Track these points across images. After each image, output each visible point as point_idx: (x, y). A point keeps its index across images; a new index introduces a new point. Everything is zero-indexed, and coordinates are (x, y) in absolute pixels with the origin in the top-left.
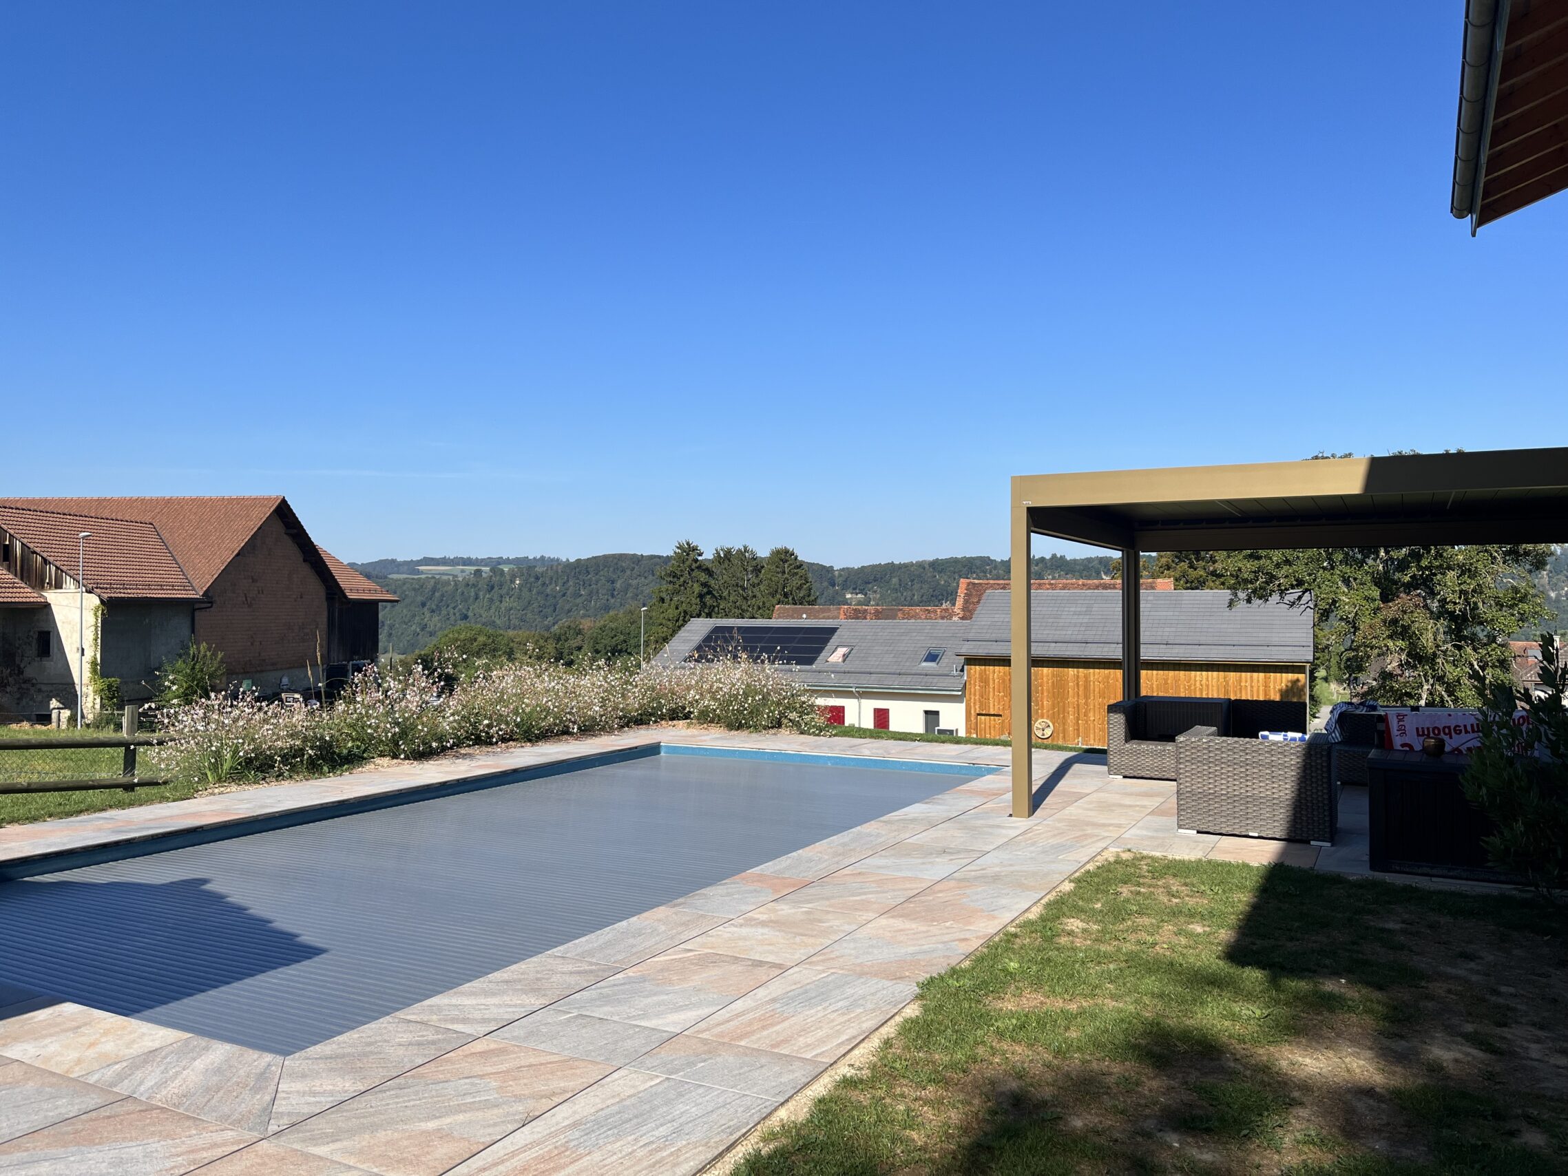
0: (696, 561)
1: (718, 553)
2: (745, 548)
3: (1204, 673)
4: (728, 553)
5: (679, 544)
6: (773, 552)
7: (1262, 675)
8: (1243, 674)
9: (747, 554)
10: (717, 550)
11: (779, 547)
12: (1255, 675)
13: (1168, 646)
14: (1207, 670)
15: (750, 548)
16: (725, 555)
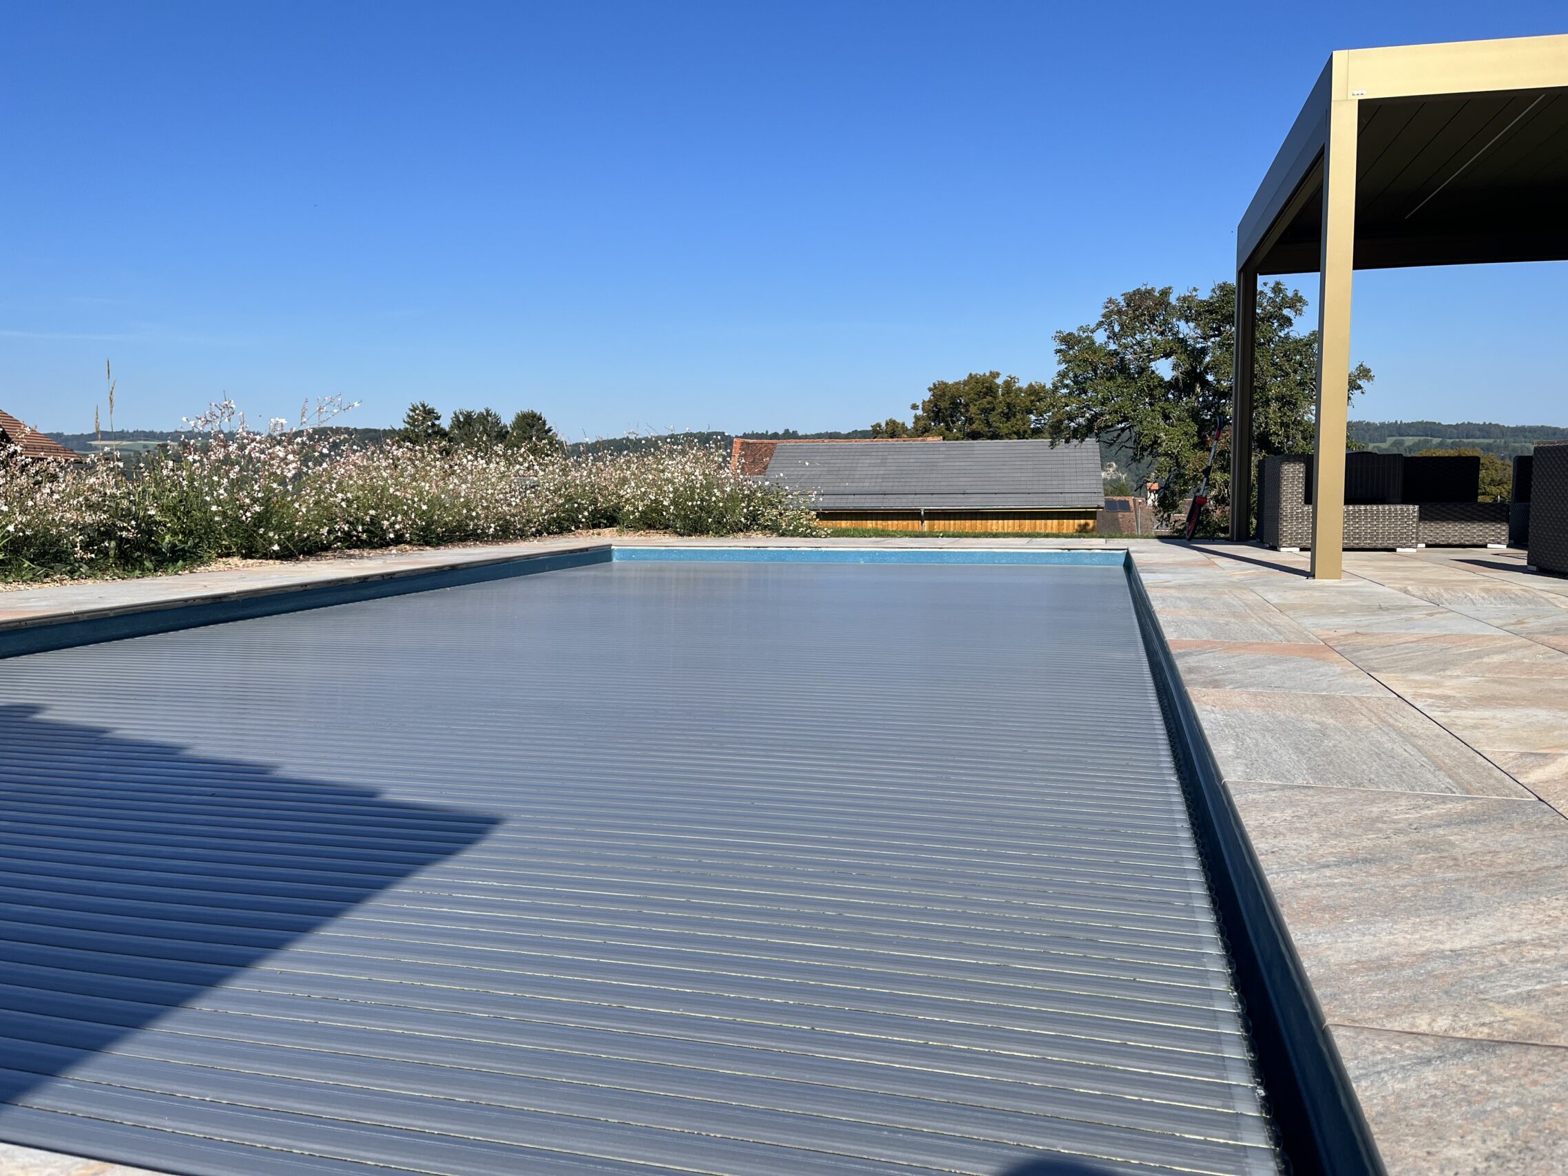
0: (433, 425)
1: (457, 417)
2: (487, 411)
3: (1000, 522)
4: (468, 416)
5: (413, 406)
6: (519, 416)
7: (1055, 522)
8: (1038, 522)
9: (489, 418)
10: (455, 414)
11: (525, 410)
12: (1049, 522)
13: (965, 496)
14: (1003, 519)
15: (493, 411)
16: (465, 419)
